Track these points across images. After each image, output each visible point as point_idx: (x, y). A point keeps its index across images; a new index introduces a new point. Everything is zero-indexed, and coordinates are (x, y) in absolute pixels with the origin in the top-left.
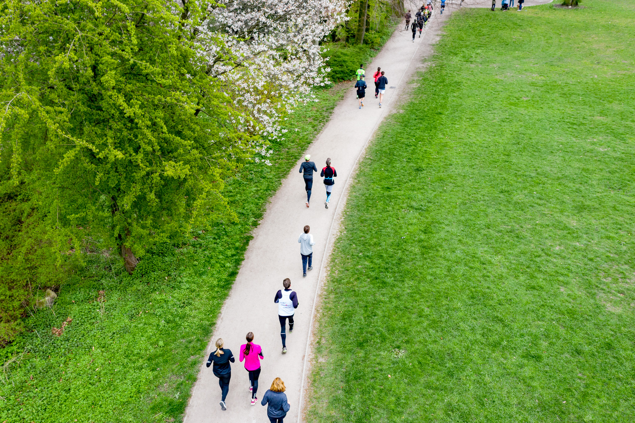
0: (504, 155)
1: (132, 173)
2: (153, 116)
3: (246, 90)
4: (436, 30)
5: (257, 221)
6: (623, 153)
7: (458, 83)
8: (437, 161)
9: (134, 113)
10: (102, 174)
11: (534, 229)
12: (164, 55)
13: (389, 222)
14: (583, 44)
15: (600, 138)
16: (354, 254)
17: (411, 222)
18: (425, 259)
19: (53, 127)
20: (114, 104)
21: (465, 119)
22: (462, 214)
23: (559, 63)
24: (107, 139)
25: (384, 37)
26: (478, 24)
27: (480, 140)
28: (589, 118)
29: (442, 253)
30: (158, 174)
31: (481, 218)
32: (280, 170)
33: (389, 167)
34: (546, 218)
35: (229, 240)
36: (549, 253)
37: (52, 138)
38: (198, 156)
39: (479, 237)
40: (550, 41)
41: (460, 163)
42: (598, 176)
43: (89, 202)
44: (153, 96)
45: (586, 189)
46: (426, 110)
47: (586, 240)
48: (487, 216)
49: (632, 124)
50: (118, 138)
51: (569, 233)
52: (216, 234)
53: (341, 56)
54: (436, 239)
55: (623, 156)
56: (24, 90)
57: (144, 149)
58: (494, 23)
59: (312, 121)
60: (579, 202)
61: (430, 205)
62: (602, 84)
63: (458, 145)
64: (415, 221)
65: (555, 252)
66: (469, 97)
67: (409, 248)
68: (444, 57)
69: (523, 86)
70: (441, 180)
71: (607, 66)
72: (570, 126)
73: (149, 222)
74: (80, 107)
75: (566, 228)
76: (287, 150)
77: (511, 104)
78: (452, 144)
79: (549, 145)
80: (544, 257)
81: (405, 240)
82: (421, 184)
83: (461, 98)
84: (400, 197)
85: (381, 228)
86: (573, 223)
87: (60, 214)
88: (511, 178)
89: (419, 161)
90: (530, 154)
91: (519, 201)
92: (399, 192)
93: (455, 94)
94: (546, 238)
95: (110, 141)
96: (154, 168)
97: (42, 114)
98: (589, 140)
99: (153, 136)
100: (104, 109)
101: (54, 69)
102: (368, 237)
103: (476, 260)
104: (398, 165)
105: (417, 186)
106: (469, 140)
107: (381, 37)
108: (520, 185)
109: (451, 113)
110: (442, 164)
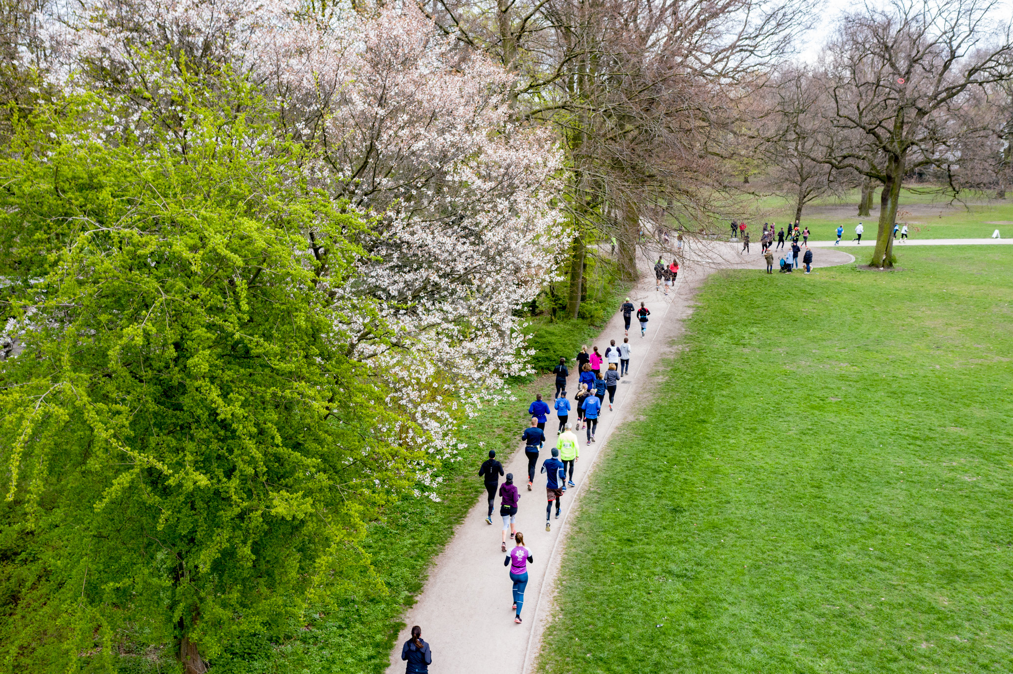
0: (813, 487)
1: (217, 511)
2: (261, 419)
3: (405, 381)
4: (687, 300)
5: (412, 597)
6: (1003, 485)
7: (727, 376)
8: (706, 496)
9: (232, 415)
10: (169, 512)
11: (879, 612)
12: (287, 327)
13: (634, 599)
14: (910, 320)
15: (962, 461)
16: (578, 655)
17: (670, 599)
18: (700, 664)
19: (104, 435)
20: (203, 400)
21: (743, 429)
22: (755, 586)
23: (878, 348)
24: (185, 455)
25: (609, 309)
26: (748, 292)
27: (770, 462)
28: (939, 429)
29: (727, 654)
30: (259, 512)
31: (787, 593)
32: (451, 511)
33: (628, 506)
34: (897, 592)
35: (365, 630)
36: (912, 654)
37: (98, 453)
38: (326, 483)
39: (788, 625)
40: (858, 316)
41: (742, 499)
42: (970, 522)
43: (140, 561)
44: (263, 388)
45: (955, 543)
46: (680, 415)
47: (969, 631)
48: (797, 588)
49: (1009, 439)
50: (202, 454)
51: (939, 619)
52: (343, 620)
53: (546, 335)
54: (715, 628)
55: (1005, 489)
56: (67, 379)
57: (241, 471)
58: (772, 290)
59: (502, 433)
60: (946, 565)
61: (700, 569)
62: (949, 379)
63: (737, 471)
64: (677, 596)
65: (923, 653)
66: (745, 397)
67: (670, 644)
68: (702, 338)
69: (828, 381)
70: (714, 527)
71: (952, 351)
72: (911, 441)
73: (235, 595)
74: (148, 405)
75: (931, 610)
76: (462, 478)
77: (813, 408)
78: (727, 469)
79: (882, 471)
80: (904, 662)
81: (663, 629)
82: (683, 534)
83: (734, 398)
84: (650, 556)
85: (621, 608)
86: (943, 601)
87: (88, 582)
88: (829, 524)
89: (676, 496)
90: (853, 486)
91: (846, 563)
92: (648, 547)
93: (724, 393)
94: (902, 628)
95: (189, 458)
96: (255, 502)
97: (90, 415)
98: (944, 464)
99: (258, 448)
100: (185, 408)
101: (118, 347)
102: (600, 624)
103: (788, 666)
104: (642, 503)
105: (676, 538)
106: (754, 462)
107: (604, 310)
108: (845, 536)
109: (721, 422)
110: (713, 501)
